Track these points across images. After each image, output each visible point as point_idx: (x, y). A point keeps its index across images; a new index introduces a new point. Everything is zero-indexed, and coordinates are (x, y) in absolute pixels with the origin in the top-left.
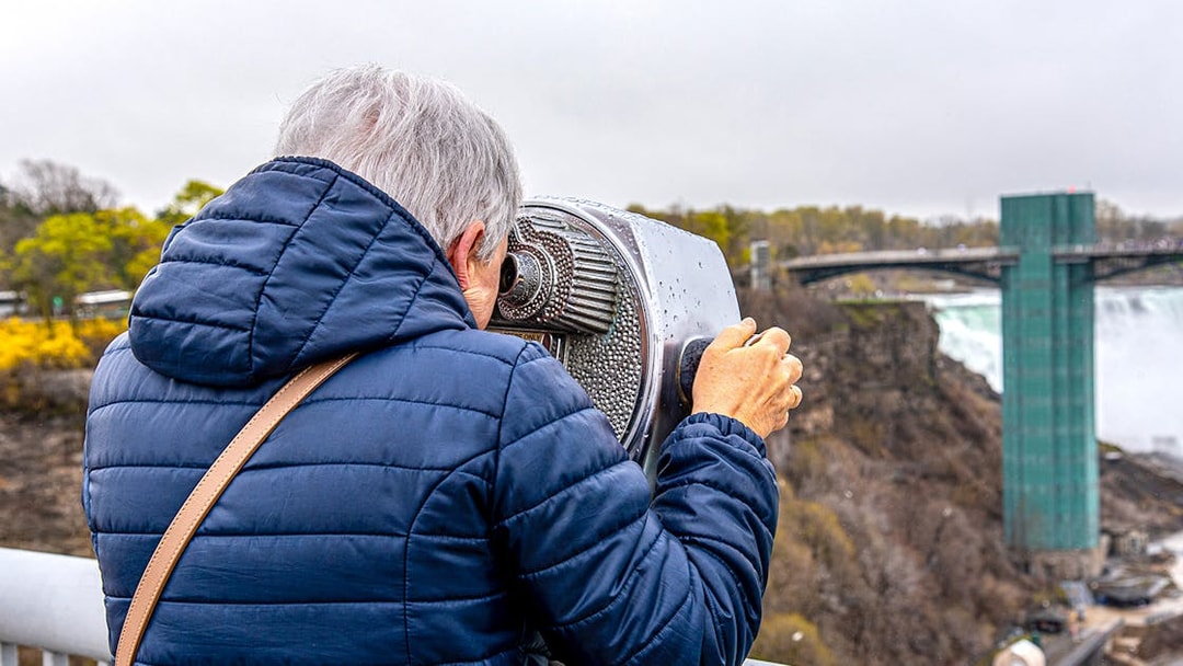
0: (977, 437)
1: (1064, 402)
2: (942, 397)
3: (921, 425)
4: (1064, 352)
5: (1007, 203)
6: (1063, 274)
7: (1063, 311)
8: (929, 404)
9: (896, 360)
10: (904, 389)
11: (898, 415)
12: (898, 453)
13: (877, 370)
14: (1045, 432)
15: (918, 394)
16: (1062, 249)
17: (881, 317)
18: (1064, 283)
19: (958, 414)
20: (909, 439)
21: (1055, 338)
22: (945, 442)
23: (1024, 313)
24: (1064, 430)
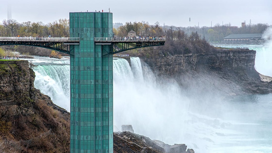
0: (53, 127)
1: (99, 110)
2: (36, 108)
3: (27, 122)
4: (100, 87)
5: (72, 15)
6: (100, 50)
7: (100, 68)
8: (31, 111)
9: (15, 90)
10: (19, 104)
11: (17, 117)
12: (17, 136)
13: (6, 94)
14: (91, 124)
15: (26, 107)
16: (99, 39)
17: (8, 68)
18: (100, 55)
19: (44, 116)
20: (23, 129)
21: (96, 81)
22: (39, 130)
23: (82, 68)
24: (99, 124)
